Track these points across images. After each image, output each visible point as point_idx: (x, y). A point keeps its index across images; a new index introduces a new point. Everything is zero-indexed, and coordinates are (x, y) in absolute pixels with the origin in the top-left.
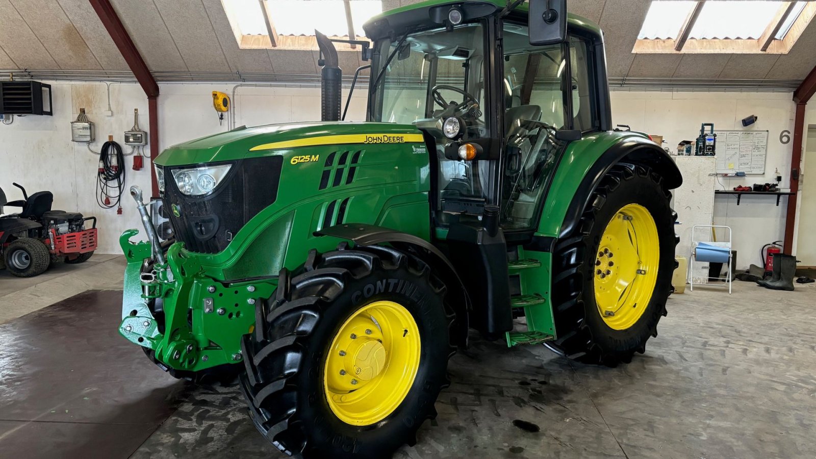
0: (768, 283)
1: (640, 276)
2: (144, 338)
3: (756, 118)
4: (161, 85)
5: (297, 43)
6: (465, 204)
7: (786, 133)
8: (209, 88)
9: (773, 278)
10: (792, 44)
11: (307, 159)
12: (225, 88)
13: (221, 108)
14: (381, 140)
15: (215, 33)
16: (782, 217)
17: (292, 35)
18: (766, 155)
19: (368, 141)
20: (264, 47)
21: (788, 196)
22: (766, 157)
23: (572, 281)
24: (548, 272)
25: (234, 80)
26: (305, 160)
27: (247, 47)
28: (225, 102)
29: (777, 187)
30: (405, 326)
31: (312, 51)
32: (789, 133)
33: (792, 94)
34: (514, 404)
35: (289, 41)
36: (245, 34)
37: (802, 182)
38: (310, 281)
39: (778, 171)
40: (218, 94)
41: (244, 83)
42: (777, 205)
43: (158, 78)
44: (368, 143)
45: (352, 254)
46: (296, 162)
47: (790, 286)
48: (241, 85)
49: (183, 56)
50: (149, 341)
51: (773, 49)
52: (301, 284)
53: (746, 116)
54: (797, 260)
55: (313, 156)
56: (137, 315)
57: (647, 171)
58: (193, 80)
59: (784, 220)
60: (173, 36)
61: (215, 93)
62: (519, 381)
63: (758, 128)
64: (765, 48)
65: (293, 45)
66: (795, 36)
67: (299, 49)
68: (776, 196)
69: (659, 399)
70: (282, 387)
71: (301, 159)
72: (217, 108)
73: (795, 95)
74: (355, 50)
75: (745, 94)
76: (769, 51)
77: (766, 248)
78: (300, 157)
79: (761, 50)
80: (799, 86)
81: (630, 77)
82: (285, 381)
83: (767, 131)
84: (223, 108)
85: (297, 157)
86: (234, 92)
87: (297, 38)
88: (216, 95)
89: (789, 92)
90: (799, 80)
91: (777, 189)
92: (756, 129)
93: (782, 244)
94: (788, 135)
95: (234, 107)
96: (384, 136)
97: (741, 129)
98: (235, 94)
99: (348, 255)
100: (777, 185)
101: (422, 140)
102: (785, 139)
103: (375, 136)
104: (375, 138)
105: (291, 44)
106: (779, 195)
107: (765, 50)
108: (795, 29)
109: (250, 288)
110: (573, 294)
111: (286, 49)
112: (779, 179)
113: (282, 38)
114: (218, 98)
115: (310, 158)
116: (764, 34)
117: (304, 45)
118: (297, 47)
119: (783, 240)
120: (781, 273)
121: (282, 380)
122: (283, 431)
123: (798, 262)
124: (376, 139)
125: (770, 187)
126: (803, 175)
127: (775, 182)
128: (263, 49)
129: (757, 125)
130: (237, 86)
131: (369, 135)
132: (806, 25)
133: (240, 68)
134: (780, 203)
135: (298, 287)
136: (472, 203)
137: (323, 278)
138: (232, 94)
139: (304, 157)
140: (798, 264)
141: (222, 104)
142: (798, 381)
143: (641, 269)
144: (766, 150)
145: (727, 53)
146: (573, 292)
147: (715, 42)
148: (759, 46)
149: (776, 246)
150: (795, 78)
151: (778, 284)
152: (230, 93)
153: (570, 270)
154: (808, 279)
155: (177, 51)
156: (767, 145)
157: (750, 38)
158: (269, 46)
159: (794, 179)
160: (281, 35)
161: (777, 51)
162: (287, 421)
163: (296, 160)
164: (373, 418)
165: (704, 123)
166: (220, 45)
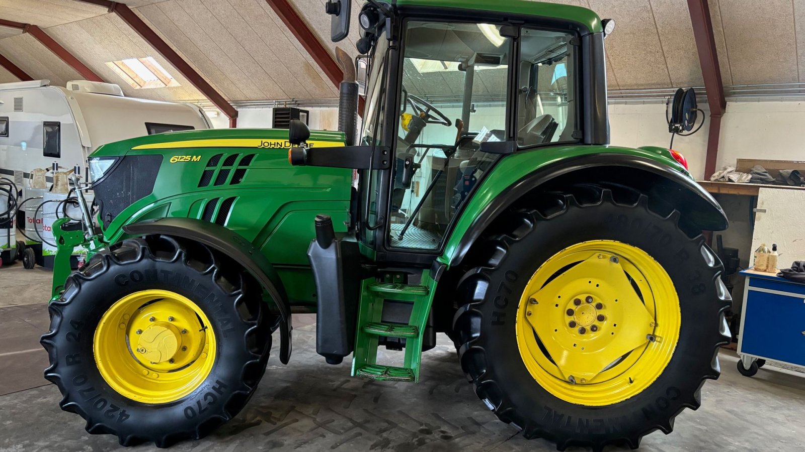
1: (654, 344)
11: (188, 159)
14: (281, 146)
19: (263, 146)
26: (185, 159)
27: (425, 71)
44: (263, 148)
46: (175, 161)
55: (195, 157)
71: (181, 158)
78: (180, 157)
85: (178, 157)
96: (285, 142)
103: (273, 141)
104: (273, 143)
115: (191, 158)
124: (275, 145)
131: (264, 140)
139: (185, 157)
158: (442, 68)
163: (176, 159)
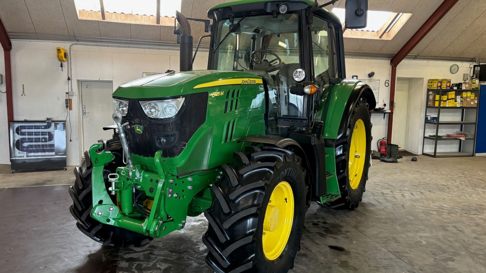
0: (385, 159)
1: (356, 159)
2: (111, 219)
3: (374, 73)
4: (13, 42)
5: (119, 18)
6: (292, 121)
7: (387, 82)
8: (53, 45)
9: (388, 157)
10: (394, 35)
12: (65, 46)
13: (63, 59)
14: (248, 82)
15: (62, 8)
16: (386, 125)
17: (115, 12)
18: (379, 92)
19: (243, 83)
20: (97, 19)
21: (388, 114)
22: (378, 94)
23: (341, 163)
24: (334, 159)
25: (70, 40)
27: (84, 18)
28: (65, 55)
29: (384, 109)
30: (286, 196)
31: (130, 24)
32: (389, 81)
33: (390, 61)
34: (320, 237)
35: (114, 16)
36: (81, 9)
37: (395, 107)
38: (252, 171)
39: (384, 101)
40: (61, 50)
41: (78, 43)
42: (384, 119)
43: (11, 37)
45: (270, 153)
46: (214, 96)
47: (396, 161)
48: (76, 44)
49: (33, 22)
50: (114, 221)
51: (384, 38)
52: (247, 174)
53: (370, 72)
54: (399, 147)
55: (221, 92)
56: (103, 203)
57: (365, 101)
58: (38, 39)
59: (387, 126)
60: (28, 7)
61: (59, 49)
62: (312, 223)
63: (375, 78)
64: (380, 37)
65: (117, 19)
66: (395, 31)
67: (121, 22)
68: (383, 114)
69: (386, 225)
70: (250, 241)
71: (216, 93)
72: (60, 60)
73: (391, 62)
74: (159, 25)
75: (369, 60)
76: (383, 38)
77: (379, 141)
79: (379, 38)
80: (393, 57)
81: (315, 49)
82: (252, 237)
83: (379, 80)
84: (64, 59)
86: (70, 49)
87: (119, 15)
88: (59, 50)
89: (389, 60)
90: (394, 54)
91: (384, 111)
92: (374, 79)
93: (386, 139)
94: (388, 82)
95: (71, 59)
97: (367, 79)
98: (71, 50)
99: (268, 154)
100: (384, 108)
101: (262, 83)
102: (387, 85)
105: (115, 18)
106: (385, 113)
107: (381, 38)
108: (395, 27)
109: (190, 179)
110: (342, 171)
111: (113, 22)
112: (385, 105)
113: (108, 14)
114: (61, 52)
116: (381, 29)
117: (124, 20)
118: (120, 21)
119: (387, 137)
120: (392, 154)
121: (249, 237)
122: (248, 269)
123: (400, 148)
124: (246, 82)
125: (381, 110)
126: (395, 103)
127: (383, 107)
128: (95, 21)
129: (375, 77)
130: (72, 45)
131: (243, 79)
132: (402, 26)
133: (76, 32)
134: (385, 118)
135: (245, 176)
136: (298, 120)
137: (261, 169)
138: (69, 49)
140: (399, 149)
141: (63, 57)
142: (439, 208)
143: (356, 155)
144: (379, 90)
145: (364, 38)
146: (341, 170)
147: (357, 32)
148: (378, 35)
149: (384, 140)
150: (392, 53)
151: (390, 160)
152: (67, 49)
153: (341, 157)
154: (400, 156)
155: (30, 18)
156: (379, 88)
157: (373, 31)
158: (100, 19)
159: (392, 105)
160: (107, 12)
161: (386, 39)
162: (252, 262)
164: (277, 254)
165: (353, 75)
166: (64, 16)
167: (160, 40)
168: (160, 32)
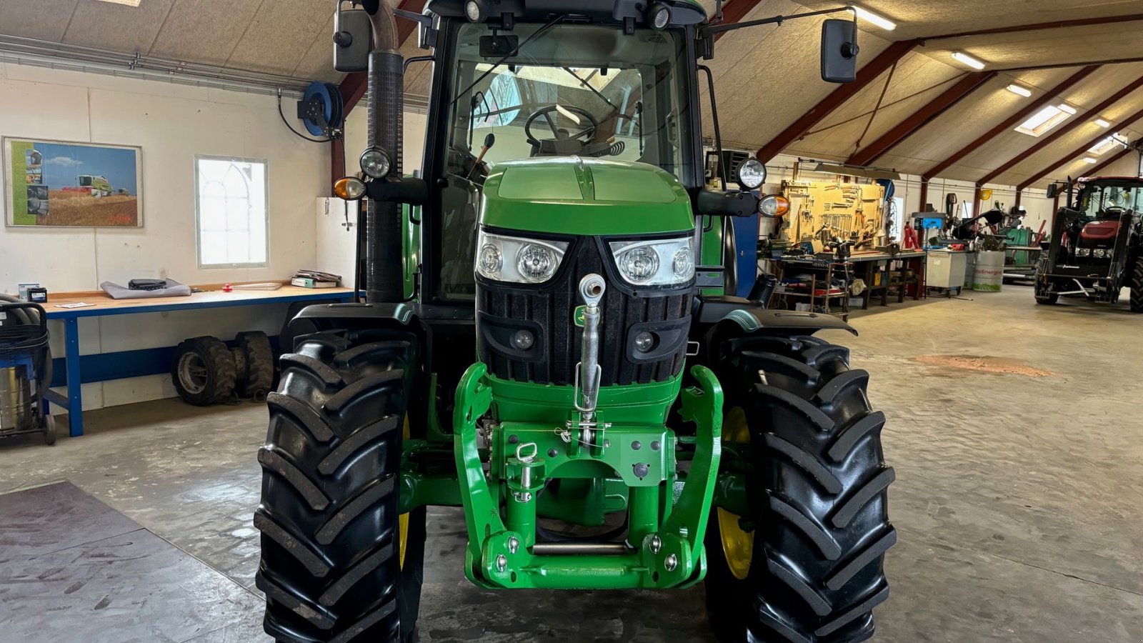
50: (524, 576)
167: (62, 39)
168: (73, 15)
